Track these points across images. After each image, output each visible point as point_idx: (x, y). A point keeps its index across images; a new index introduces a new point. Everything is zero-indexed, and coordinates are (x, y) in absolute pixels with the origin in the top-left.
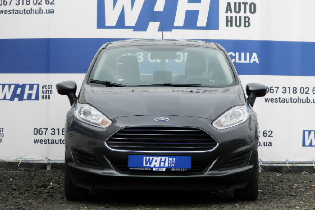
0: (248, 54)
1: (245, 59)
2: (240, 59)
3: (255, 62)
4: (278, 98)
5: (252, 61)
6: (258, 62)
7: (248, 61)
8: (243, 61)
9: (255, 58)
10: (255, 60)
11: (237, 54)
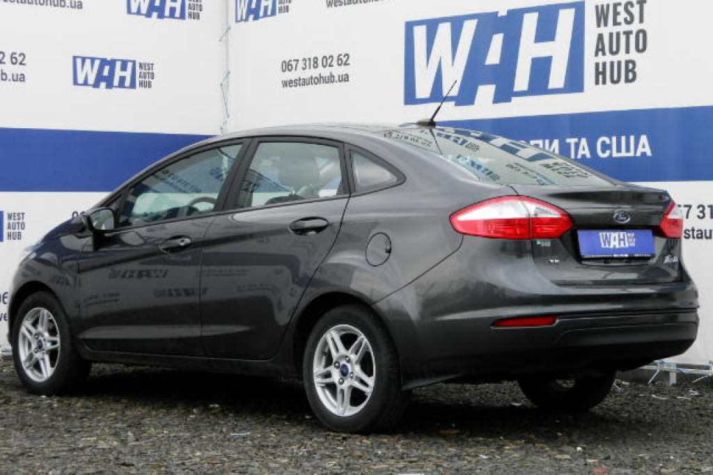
0: (632, 138)
1: (628, 150)
2: (619, 150)
3: (644, 154)
4: (690, 229)
5: (638, 154)
6: (649, 153)
7: (631, 154)
8: (623, 154)
9: (644, 146)
10: (644, 150)
11: (614, 139)
